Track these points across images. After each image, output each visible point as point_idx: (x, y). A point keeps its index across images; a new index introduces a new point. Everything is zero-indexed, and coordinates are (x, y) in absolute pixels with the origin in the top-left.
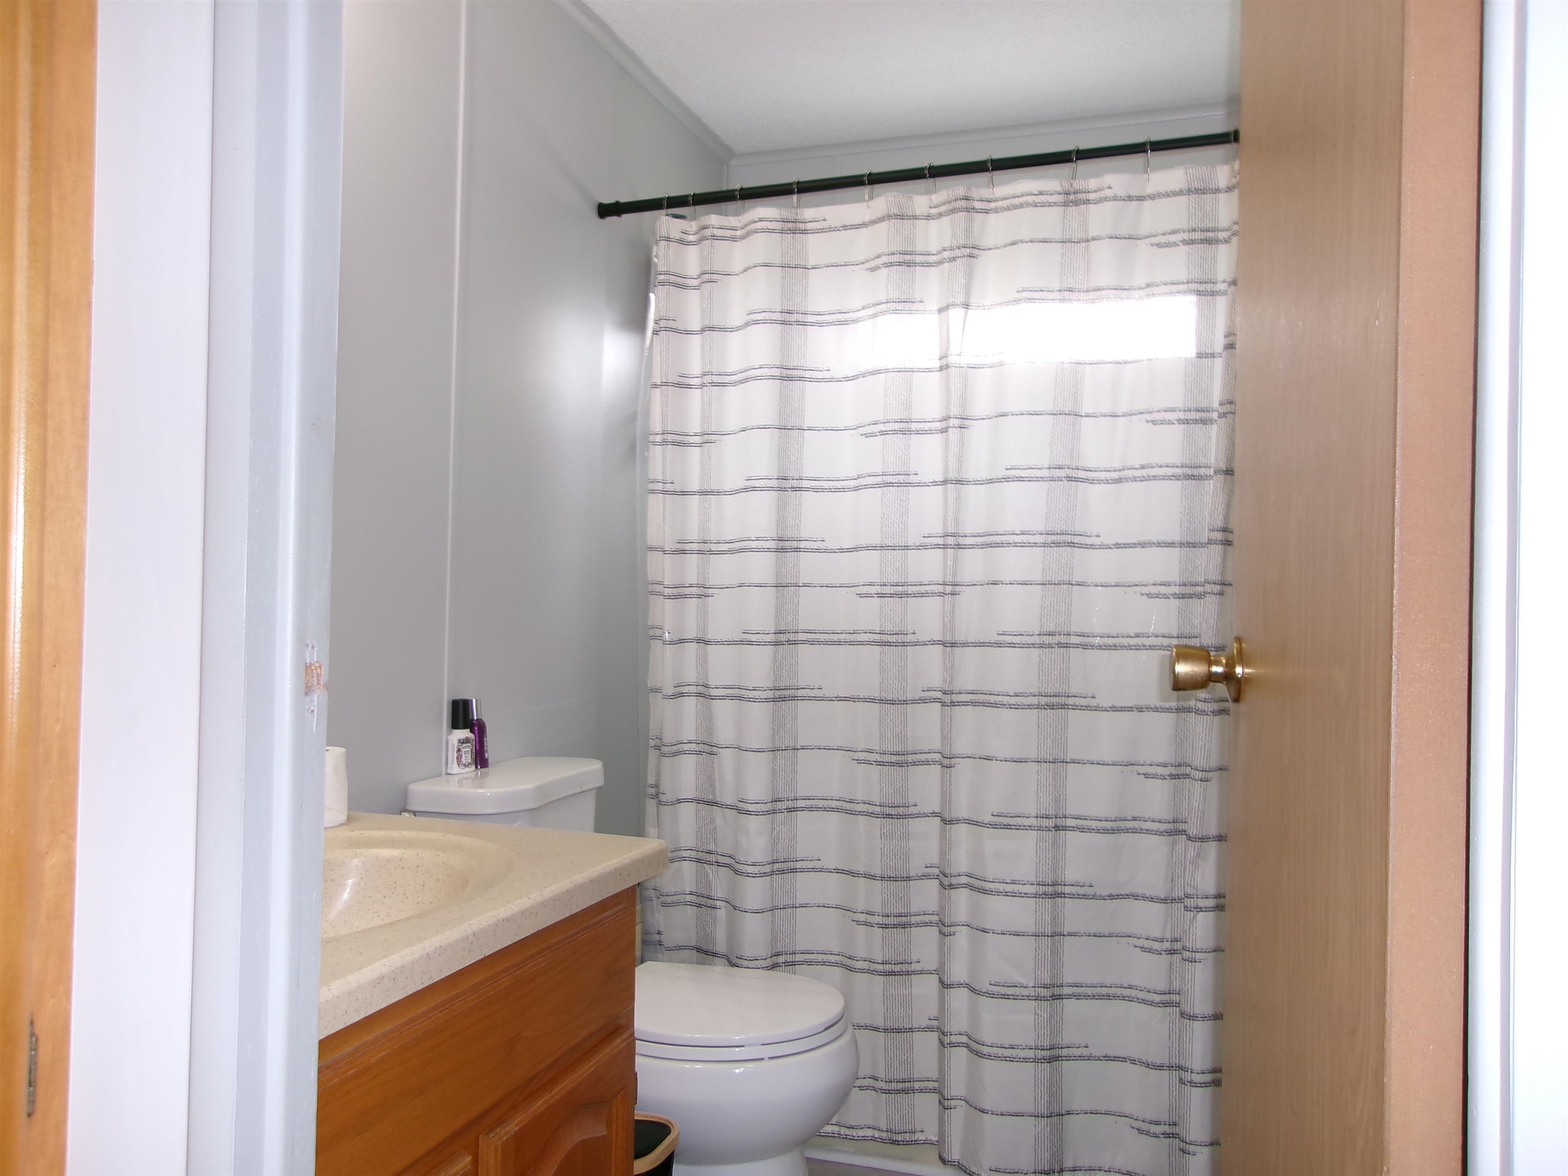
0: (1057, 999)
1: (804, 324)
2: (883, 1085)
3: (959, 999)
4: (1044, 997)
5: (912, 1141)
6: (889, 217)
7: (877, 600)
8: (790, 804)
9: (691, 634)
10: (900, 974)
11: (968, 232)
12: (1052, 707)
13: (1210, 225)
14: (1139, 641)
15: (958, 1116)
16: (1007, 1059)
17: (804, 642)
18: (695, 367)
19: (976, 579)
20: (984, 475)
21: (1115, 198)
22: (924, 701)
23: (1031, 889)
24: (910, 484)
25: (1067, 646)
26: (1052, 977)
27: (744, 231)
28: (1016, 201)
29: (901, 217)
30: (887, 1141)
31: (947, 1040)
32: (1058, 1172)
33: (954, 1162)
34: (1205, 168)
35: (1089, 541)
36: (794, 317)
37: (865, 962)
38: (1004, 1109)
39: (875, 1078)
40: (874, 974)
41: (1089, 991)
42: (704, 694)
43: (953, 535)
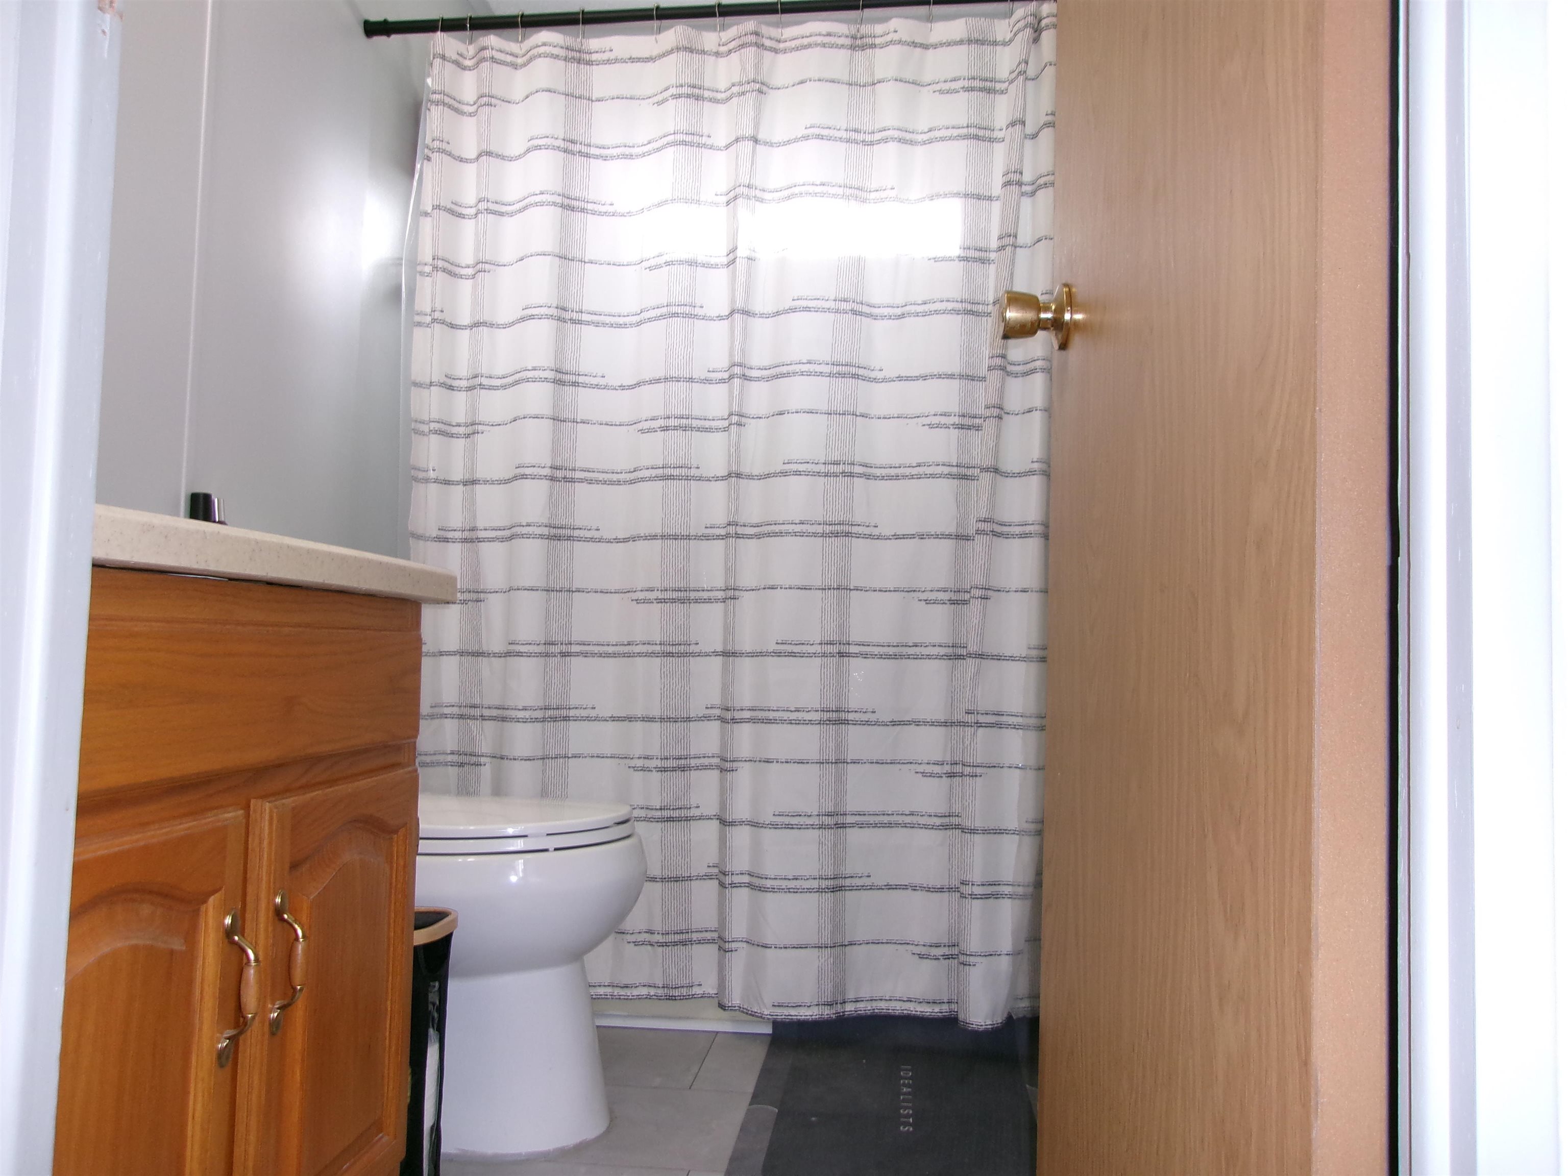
0: (841, 827)
1: (587, 156)
2: (658, 938)
3: (741, 837)
4: (828, 825)
5: (689, 995)
6: (678, 49)
7: (660, 434)
8: (564, 648)
9: (457, 476)
10: (679, 819)
11: (758, 66)
12: (836, 535)
13: (989, 75)
14: (921, 470)
15: (738, 962)
16: (791, 890)
17: (581, 481)
18: (469, 196)
19: (762, 412)
20: (770, 309)
21: (900, 42)
22: (707, 538)
23: (815, 716)
24: (695, 316)
25: (851, 475)
26: (836, 805)
27: (525, 59)
28: (806, 41)
29: (691, 50)
30: (663, 998)
31: (728, 880)
32: (841, 1003)
33: (735, 1007)
34: (984, 19)
35: (873, 375)
36: (577, 148)
37: (642, 810)
38: (787, 942)
39: (651, 932)
40: (651, 821)
41: (872, 819)
42: (471, 538)
43: (740, 365)
